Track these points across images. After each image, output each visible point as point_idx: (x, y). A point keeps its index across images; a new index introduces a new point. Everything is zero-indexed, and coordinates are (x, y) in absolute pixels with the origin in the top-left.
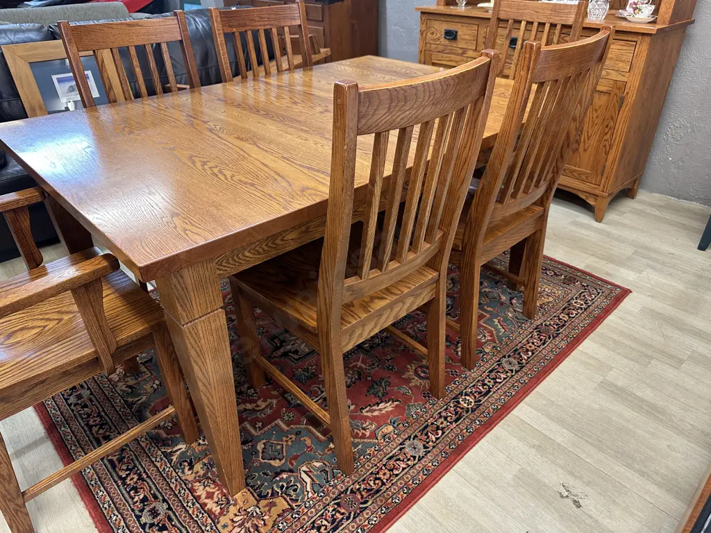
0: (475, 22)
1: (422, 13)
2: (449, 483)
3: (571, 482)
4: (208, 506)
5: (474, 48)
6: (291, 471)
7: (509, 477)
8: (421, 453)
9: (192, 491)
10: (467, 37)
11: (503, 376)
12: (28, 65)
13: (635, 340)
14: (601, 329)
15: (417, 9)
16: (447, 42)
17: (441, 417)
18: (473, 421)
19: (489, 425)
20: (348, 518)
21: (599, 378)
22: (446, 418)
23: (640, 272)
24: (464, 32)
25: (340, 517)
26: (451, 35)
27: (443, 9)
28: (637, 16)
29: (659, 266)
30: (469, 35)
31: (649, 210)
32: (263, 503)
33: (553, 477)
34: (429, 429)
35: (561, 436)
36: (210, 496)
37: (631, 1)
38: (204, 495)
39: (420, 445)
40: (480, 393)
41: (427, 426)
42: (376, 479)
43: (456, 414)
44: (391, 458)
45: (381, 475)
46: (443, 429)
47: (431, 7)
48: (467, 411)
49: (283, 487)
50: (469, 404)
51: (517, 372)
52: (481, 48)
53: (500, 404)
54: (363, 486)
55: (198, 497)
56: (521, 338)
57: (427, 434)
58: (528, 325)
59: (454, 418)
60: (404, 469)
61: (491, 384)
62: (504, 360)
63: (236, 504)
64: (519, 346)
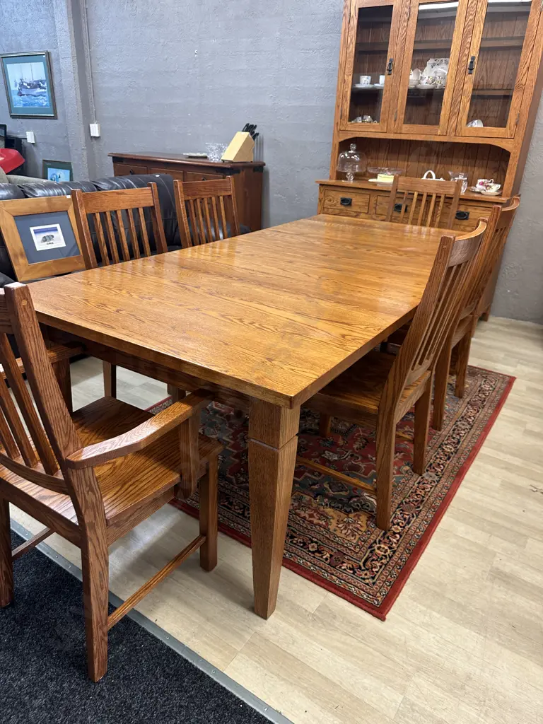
0: (368, 192)
1: (320, 184)
2: (462, 492)
3: (535, 484)
4: (315, 522)
5: (366, 211)
6: (357, 496)
7: (497, 485)
8: (437, 478)
9: (298, 515)
10: (360, 204)
11: (463, 432)
12: (12, 218)
13: (533, 406)
14: (507, 401)
15: (317, 182)
16: (342, 207)
17: (437, 458)
18: (459, 458)
19: (470, 459)
20: (413, 517)
21: (523, 429)
22: (441, 458)
23: (516, 366)
24: (357, 200)
25: (407, 517)
26: (346, 202)
27: (333, 182)
28: (489, 191)
29: (526, 363)
30: (362, 202)
31: (501, 328)
32: (351, 515)
33: (524, 482)
34: (434, 465)
35: (517, 462)
36: (311, 516)
37: (480, 181)
38: (307, 517)
39: (433, 474)
40: (454, 443)
41: (431, 464)
42: (417, 495)
43: (446, 455)
44: (419, 483)
45: (418, 492)
46: (442, 464)
47: (327, 180)
48: (452, 453)
49: (358, 506)
50: (451, 449)
51: (470, 429)
52: (372, 212)
53: (470, 448)
54: (411, 500)
55: (304, 518)
56: (461, 410)
57: (434, 468)
58: (462, 402)
59: (446, 458)
60: (431, 488)
61: (458, 437)
62: (458, 423)
63: (333, 518)
64: (463, 414)
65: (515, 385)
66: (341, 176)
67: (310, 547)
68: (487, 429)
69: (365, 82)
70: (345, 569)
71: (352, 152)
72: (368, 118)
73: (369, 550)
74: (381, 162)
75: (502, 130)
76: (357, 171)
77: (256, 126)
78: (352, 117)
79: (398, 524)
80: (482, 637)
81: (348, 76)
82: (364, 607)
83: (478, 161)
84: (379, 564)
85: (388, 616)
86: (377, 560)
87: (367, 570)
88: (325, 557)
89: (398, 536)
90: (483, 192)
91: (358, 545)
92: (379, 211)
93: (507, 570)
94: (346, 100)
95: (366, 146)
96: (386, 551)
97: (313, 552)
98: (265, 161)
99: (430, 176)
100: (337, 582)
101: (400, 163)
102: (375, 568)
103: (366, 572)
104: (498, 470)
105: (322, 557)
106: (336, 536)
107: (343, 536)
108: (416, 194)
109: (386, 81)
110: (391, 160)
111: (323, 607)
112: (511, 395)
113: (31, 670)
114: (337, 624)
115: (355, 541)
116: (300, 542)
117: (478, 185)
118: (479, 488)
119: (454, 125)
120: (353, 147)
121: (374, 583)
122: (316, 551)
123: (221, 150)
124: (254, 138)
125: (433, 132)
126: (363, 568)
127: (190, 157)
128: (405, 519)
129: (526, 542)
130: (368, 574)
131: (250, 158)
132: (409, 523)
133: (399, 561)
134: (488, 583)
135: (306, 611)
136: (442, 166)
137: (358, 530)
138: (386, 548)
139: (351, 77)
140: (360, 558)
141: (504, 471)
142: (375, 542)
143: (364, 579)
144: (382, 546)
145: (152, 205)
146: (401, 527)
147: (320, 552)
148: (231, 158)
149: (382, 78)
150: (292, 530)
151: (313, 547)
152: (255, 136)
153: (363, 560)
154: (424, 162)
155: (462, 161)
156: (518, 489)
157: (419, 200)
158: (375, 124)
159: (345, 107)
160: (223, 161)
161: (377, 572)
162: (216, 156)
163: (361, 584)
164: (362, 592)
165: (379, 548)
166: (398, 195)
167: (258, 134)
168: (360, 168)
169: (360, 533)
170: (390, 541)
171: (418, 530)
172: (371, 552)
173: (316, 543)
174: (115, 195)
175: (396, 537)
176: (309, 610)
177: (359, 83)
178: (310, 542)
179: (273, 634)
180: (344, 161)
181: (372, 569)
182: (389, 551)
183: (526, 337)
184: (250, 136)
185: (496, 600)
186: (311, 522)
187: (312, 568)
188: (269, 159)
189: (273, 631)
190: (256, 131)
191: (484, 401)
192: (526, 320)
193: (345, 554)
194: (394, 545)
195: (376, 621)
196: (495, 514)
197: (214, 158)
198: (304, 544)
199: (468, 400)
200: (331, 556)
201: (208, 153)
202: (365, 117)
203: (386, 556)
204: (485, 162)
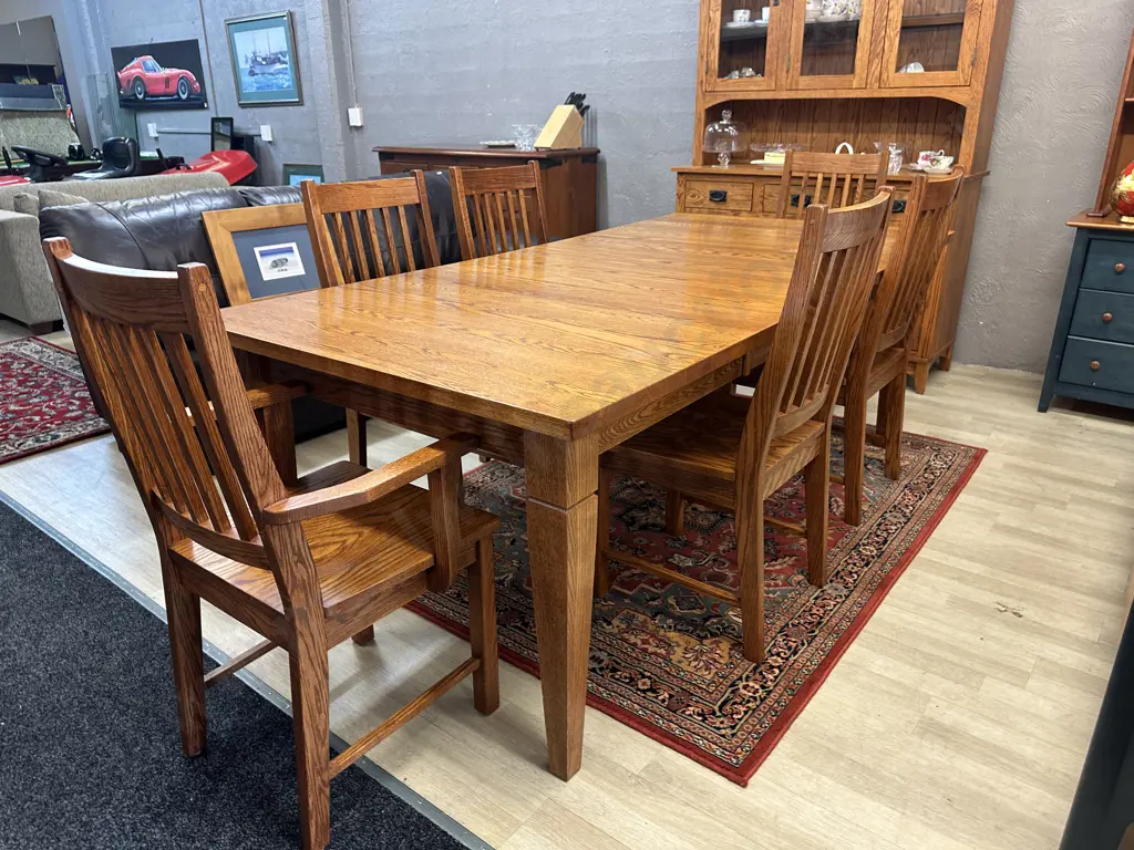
0: (750, 180)
1: (679, 173)
2: (884, 611)
3: (1004, 600)
4: (650, 650)
5: (749, 209)
6: (716, 616)
7: (942, 601)
8: (845, 592)
9: (626, 641)
10: (739, 198)
11: (893, 527)
12: (230, 236)
13: (1011, 490)
14: (971, 483)
15: (673, 170)
16: (713, 205)
17: (849, 564)
18: (883, 564)
19: (902, 564)
20: (803, 644)
21: (992, 523)
22: (855, 564)
23: (988, 434)
24: (734, 192)
25: (794, 645)
26: (718, 197)
27: (699, 168)
28: (936, 168)
30: (742, 195)
32: (706, 642)
33: (989, 599)
34: (842, 573)
35: (977, 569)
36: (645, 642)
37: (922, 154)
38: (639, 642)
39: (841, 586)
40: (878, 542)
41: (838, 572)
42: (811, 615)
43: (863, 560)
44: (816, 598)
45: (814, 611)
46: (856, 573)
47: (689, 166)
48: (873, 557)
49: (718, 629)
50: (872, 552)
51: (905, 523)
52: (758, 208)
53: (902, 549)
54: (802, 621)
55: (635, 644)
56: (894, 496)
57: (842, 578)
58: (896, 485)
59: (863, 563)
60: (835, 605)
61: (885, 534)
62: (887, 515)
63: (678, 645)
64: (896, 503)
65: (985, 461)
66: (711, 159)
67: (640, 683)
68: (933, 523)
69: (741, 18)
70: (690, 715)
71: (725, 122)
72: (749, 71)
73: (730, 690)
74: (771, 135)
75: (951, 74)
76: (733, 149)
77: (584, 96)
78: (724, 71)
79: (778, 654)
80: (898, 814)
81: (715, 12)
82: (715, 767)
83: (919, 125)
84: (743, 709)
85: (752, 781)
86: (741, 703)
87: (725, 716)
88: (661, 698)
89: (777, 671)
90: (926, 169)
91: (714, 682)
92: (767, 208)
93: (947, 721)
94: (714, 47)
95: (747, 113)
96: (757, 691)
97: (644, 691)
98: (599, 147)
99: (845, 150)
100: (677, 732)
101: (801, 136)
102: (737, 713)
103: (722, 719)
104: (946, 580)
105: (656, 698)
106: (679, 669)
107: (692, 670)
108: (820, 177)
109: (771, 15)
110: (787, 131)
111: (654, 768)
112: (977, 474)
114: (673, 790)
115: (709, 677)
116: (626, 677)
117: (920, 161)
118: (912, 606)
119: (877, 73)
120: (727, 114)
121: (733, 735)
122: (648, 690)
123: (535, 134)
124: (582, 113)
125: (846, 85)
126: (718, 714)
127: (490, 147)
128: (789, 648)
129: (981, 683)
130: (726, 721)
131: (576, 144)
132: (795, 653)
133: (776, 705)
134: (915, 739)
135: (627, 771)
136: (865, 135)
137: (715, 661)
138: (757, 687)
139: (719, 13)
140: (714, 700)
141: (956, 582)
142: (740, 679)
143: (719, 729)
144: (751, 684)
145: (418, 201)
146: (782, 658)
147: (654, 691)
148: (548, 144)
149: (766, 12)
150: (615, 661)
151: (644, 684)
152: (583, 110)
153: (719, 703)
154: (838, 132)
155: (895, 125)
156: (976, 609)
157: (826, 187)
158: (759, 78)
159: (712, 57)
160: (537, 149)
161: (740, 719)
162: (527, 143)
163: (714, 736)
164: (714, 746)
165: (745, 687)
166: (795, 182)
167: (588, 107)
168: (738, 145)
169: (719, 666)
170: (764, 677)
171: (809, 663)
172: (733, 692)
173: (650, 678)
174: (363, 188)
175: (773, 672)
176: (632, 769)
177: (732, 20)
178: (639, 677)
179: (576, 801)
180: (714, 137)
181: (732, 715)
182: (761, 691)
183: (1011, 393)
184: (576, 110)
185: (924, 763)
186: (645, 650)
187: (640, 712)
188: (607, 143)
189: (575, 797)
190: (585, 103)
191: (932, 483)
192: (1013, 368)
193: (692, 694)
194: (769, 683)
195: (733, 787)
196: (936, 643)
197: (524, 146)
198: (632, 679)
199: (906, 482)
200: (671, 696)
201: (516, 139)
202: (743, 71)
203: (755, 699)
204: (931, 125)
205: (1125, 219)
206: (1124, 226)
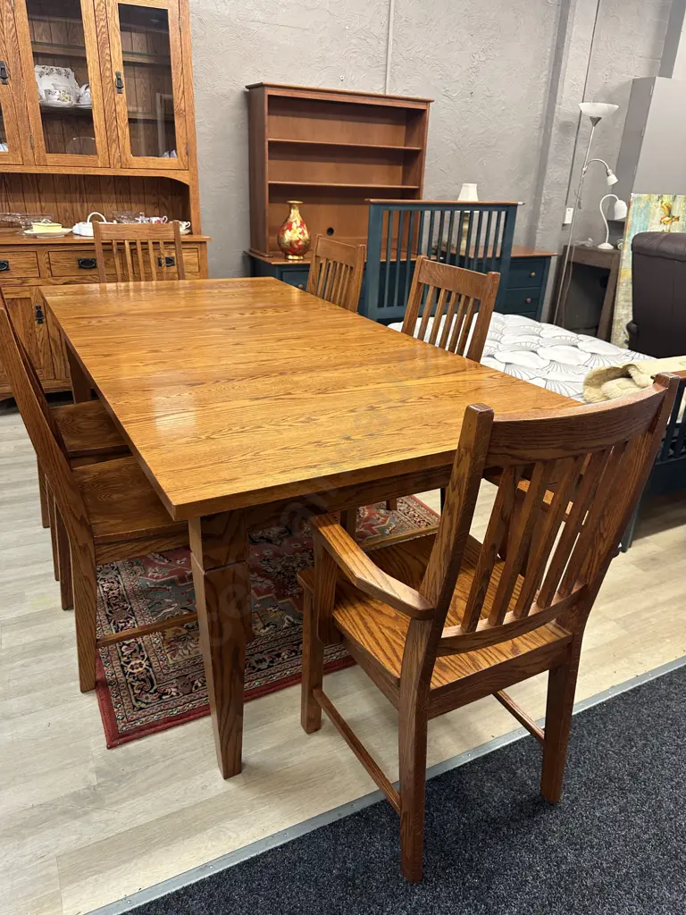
0: (29, 249)
5: (37, 275)
10: (23, 266)
24: (17, 261)
30: (27, 262)
52: (46, 274)
75: (174, 160)
108: (127, 243)
113: (527, 858)
119: (116, 156)
125: (92, 164)
157: (133, 251)
204: (142, 196)
205: (290, 257)
206: (290, 262)
